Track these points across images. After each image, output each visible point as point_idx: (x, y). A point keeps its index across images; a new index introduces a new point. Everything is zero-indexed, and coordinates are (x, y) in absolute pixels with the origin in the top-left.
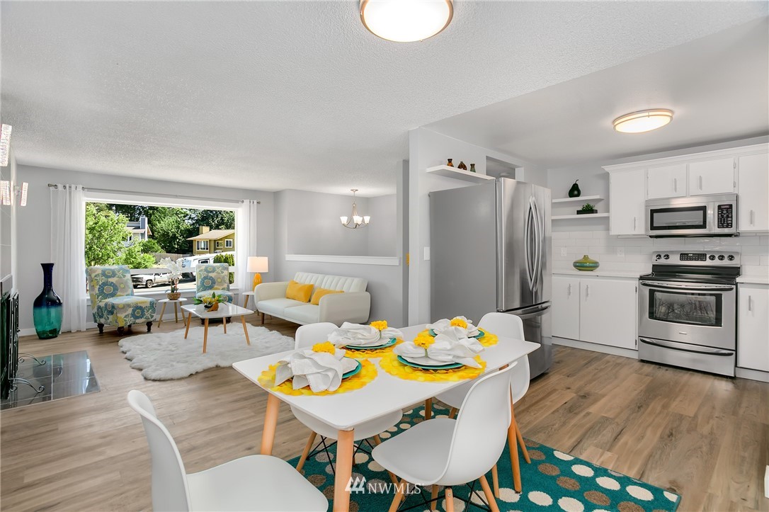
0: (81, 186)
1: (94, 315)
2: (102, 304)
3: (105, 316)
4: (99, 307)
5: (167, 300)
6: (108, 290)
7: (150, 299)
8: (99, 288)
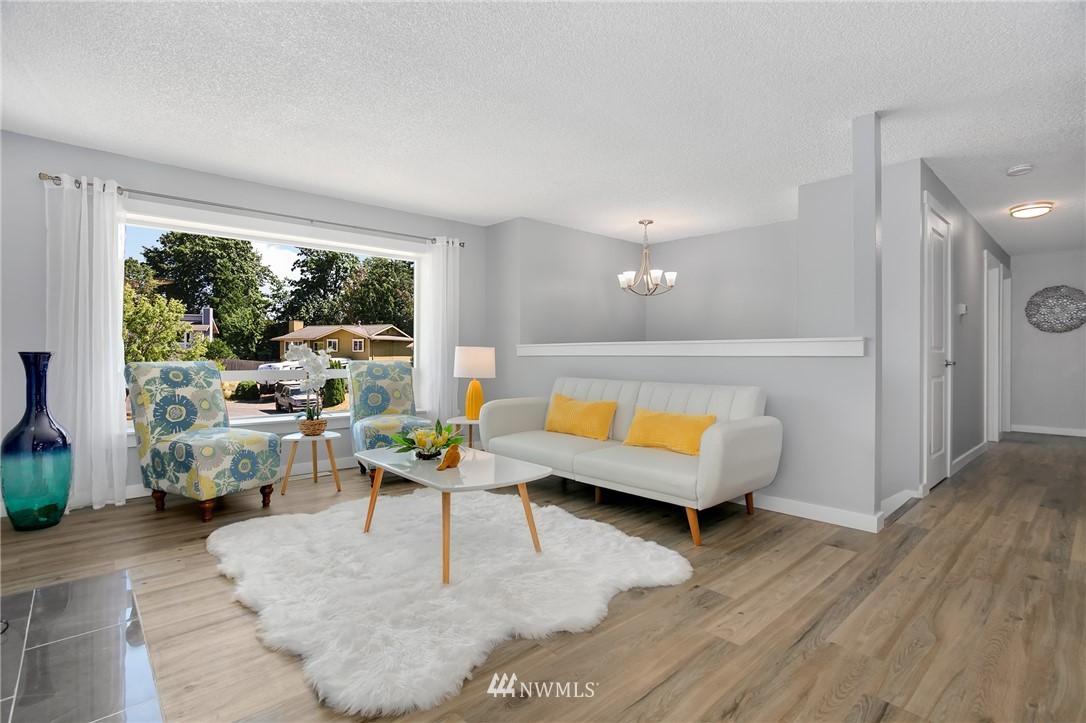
0: (116, 185)
1: (144, 471)
2: (164, 448)
3: (170, 473)
4: (156, 454)
5: (298, 436)
6: (175, 413)
7: (268, 435)
8: (155, 411)
